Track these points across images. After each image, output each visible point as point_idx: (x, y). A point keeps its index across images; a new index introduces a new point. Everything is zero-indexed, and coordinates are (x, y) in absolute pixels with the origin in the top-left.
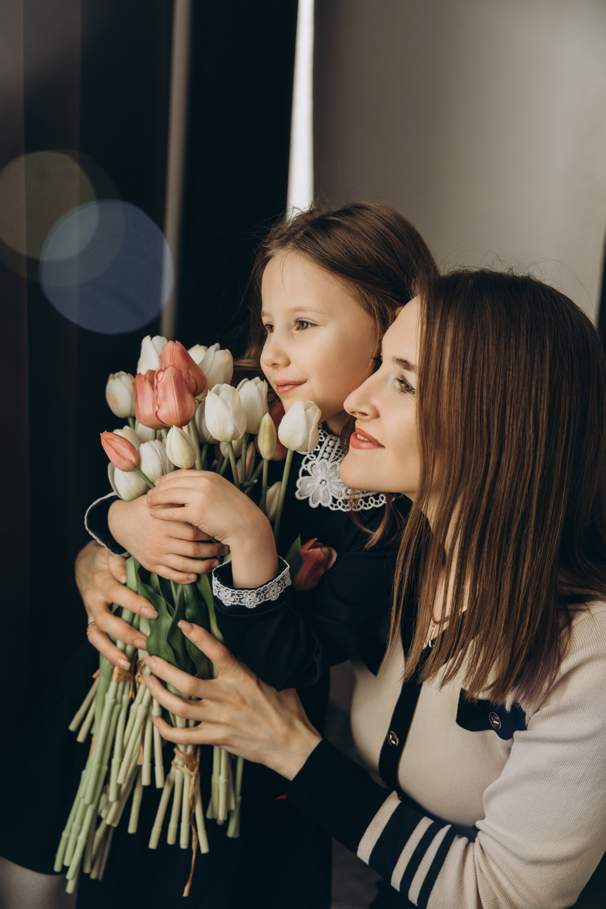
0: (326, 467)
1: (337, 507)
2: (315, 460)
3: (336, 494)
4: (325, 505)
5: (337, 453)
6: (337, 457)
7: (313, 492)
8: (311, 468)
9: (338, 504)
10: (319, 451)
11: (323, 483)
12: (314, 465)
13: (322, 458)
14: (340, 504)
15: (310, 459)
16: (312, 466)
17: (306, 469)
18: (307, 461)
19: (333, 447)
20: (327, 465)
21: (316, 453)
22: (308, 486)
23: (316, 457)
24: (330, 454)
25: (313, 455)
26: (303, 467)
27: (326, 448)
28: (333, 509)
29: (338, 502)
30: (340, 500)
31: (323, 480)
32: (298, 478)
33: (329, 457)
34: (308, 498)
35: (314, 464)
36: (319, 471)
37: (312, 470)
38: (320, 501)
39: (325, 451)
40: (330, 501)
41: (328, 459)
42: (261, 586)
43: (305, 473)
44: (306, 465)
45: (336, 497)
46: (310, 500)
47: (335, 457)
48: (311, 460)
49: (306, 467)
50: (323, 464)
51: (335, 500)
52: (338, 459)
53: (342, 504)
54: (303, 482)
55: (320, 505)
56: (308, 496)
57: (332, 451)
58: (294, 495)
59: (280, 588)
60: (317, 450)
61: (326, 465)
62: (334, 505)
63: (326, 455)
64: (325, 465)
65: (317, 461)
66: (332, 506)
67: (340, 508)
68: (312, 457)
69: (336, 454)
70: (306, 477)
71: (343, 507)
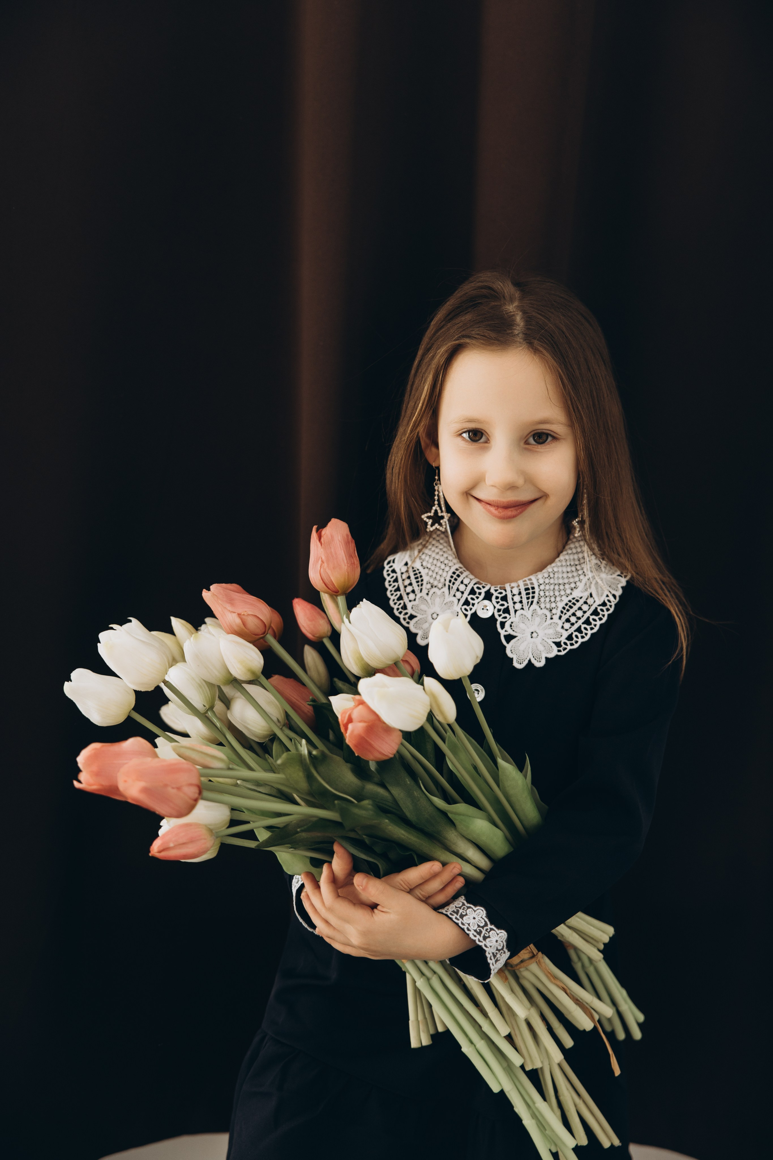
0: (526, 618)
1: (565, 649)
2: (510, 618)
3: (555, 637)
4: (551, 655)
5: (528, 596)
6: (530, 600)
7: (530, 651)
8: (512, 629)
9: (564, 646)
10: (508, 607)
11: (534, 635)
12: (513, 625)
13: (516, 611)
14: (565, 644)
15: (504, 620)
16: (511, 626)
17: (506, 633)
18: (503, 625)
19: (520, 593)
20: (526, 614)
21: (507, 611)
22: (522, 648)
23: (510, 615)
24: (521, 602)
25: (504, 615)
26: (503, 633)
27: (513, 599)
28: (563, 653)
29: (562, 643)
30: (563, 640)
31: (532, 633)
32: (505, 647)
33: (522, 606)
34: (530, 661)
35: (512, 623)
36: (522, 625)
37: (513, 631)
38: (544, 655)
39: (514, 603)
40: (555, 648)
41: (522, 609)
42: (451, 919)
43: (509, 638)
44: (504, 630)
45: (558, 640)
46: (533, 661)
47: (528, 603)
48: (506, 622)
49: (506, 631)
50: (521, 616)
51: (558, 644)
52: (532, 602)
53: (568, 642)
54: (513, 649)
55: (546, 658)
56: (528, 659)
57: (521, 598)
58: (514, 667)
59: (469, 911)
60: (505, 607)
61: (525, 616)
62: (561, 649)
63: (518, 606)
64: (523, 616)
65: (512, 618)
66: (559, 651)
67: (569, 647)
68: (505, 618)
69: (528, 598)
70: (513, 642)
71: (572, 644)
